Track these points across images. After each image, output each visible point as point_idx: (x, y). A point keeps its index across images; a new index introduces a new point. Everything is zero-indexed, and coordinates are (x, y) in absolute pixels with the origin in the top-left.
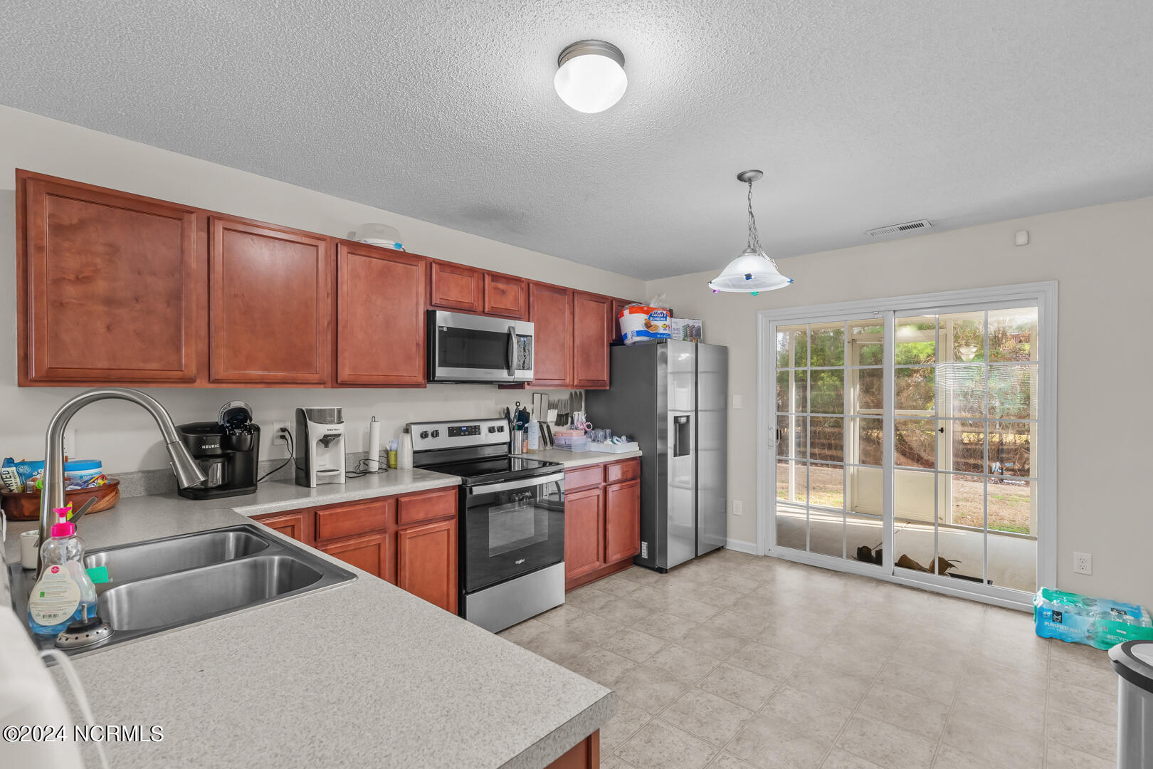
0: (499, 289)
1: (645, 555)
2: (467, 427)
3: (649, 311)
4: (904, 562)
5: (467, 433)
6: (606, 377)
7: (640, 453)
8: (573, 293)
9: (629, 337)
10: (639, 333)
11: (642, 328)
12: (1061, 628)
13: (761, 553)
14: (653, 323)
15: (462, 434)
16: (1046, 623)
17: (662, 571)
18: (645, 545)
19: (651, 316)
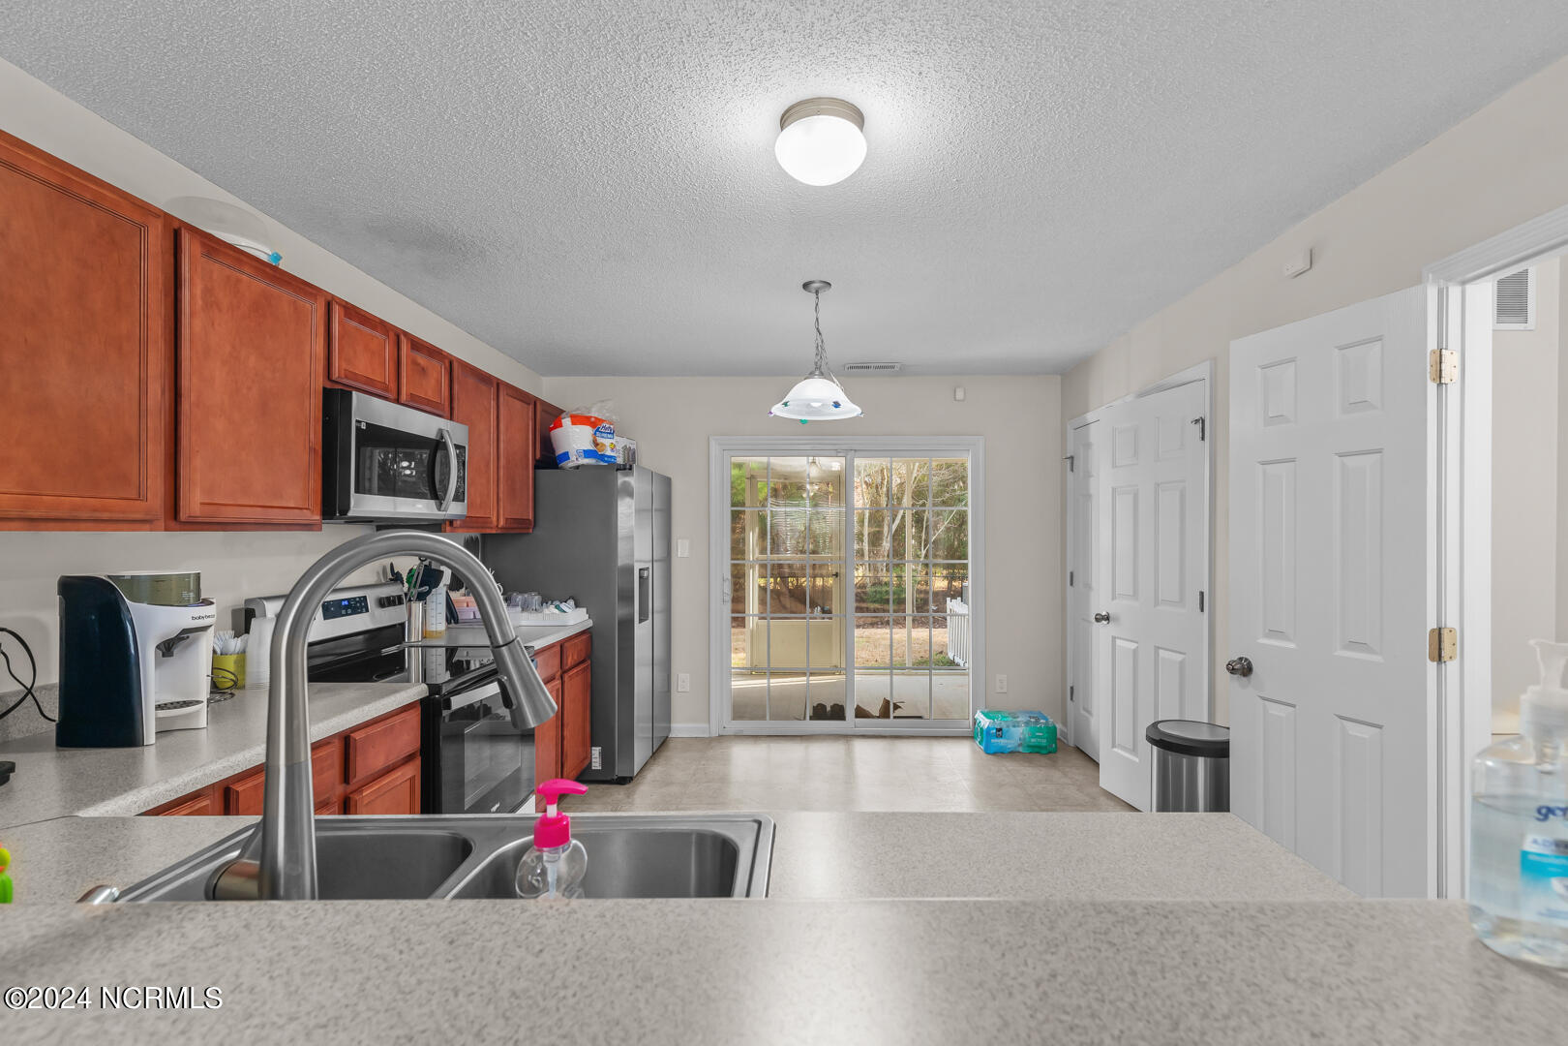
0: (418, 364)
1: (596, 765)
2: (348, 600)
3: (594, 423)
4: (861, 713)
5: (349, 611)
6: (531, 517)
7: (590, 624)
8: (498, 385)
9: (573, 458)
10: (587, 454)
11: (590, 447)
12: (1002, 741)
13: (715, 734)
14: (600, 440)
15: (343, 612)
16: (993, 741)
17: (623, 781)
18: (596, 751)
19: (597, 430)
